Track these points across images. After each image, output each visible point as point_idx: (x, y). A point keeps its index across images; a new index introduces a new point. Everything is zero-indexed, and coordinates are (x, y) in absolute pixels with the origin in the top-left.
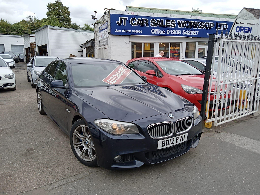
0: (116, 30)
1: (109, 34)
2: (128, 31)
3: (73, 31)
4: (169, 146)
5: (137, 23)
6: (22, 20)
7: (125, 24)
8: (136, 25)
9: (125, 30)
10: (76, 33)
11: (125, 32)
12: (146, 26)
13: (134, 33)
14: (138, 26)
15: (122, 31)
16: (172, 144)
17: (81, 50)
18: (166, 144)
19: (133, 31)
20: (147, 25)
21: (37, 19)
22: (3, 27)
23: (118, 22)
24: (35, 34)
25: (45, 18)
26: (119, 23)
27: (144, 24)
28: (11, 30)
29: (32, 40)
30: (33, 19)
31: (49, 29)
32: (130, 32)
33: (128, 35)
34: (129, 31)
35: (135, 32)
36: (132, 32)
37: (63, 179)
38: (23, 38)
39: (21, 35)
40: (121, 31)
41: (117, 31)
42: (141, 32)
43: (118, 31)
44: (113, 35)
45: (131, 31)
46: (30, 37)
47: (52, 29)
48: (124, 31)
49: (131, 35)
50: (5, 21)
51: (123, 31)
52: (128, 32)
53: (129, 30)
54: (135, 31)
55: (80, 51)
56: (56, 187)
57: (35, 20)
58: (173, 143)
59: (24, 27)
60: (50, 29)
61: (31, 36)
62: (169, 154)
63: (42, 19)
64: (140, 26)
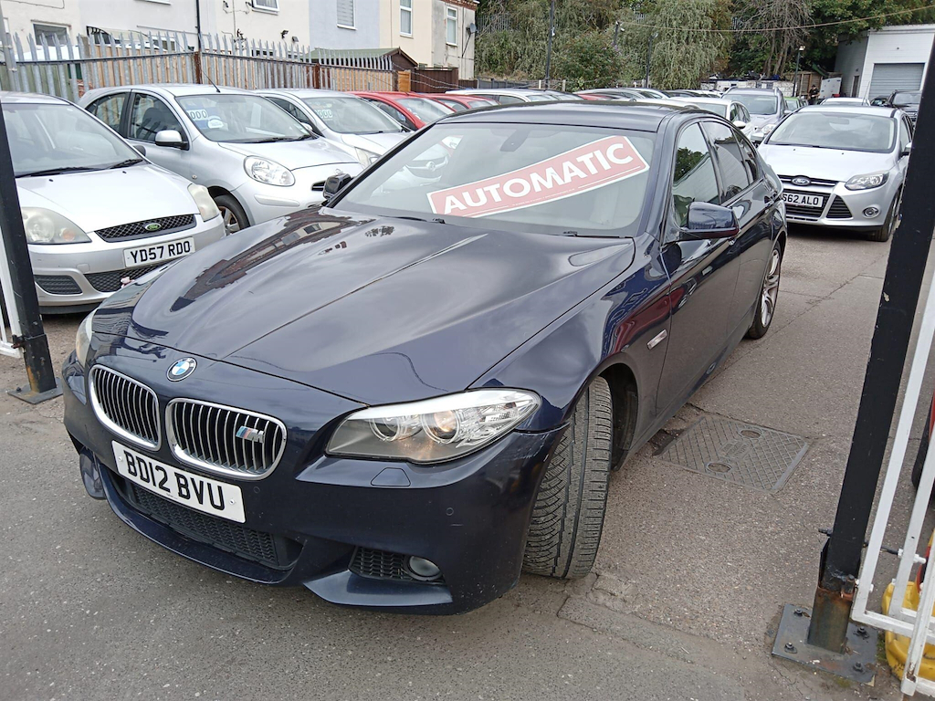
16: (161, 486)
18: (139, 473)
58: (168, 490)
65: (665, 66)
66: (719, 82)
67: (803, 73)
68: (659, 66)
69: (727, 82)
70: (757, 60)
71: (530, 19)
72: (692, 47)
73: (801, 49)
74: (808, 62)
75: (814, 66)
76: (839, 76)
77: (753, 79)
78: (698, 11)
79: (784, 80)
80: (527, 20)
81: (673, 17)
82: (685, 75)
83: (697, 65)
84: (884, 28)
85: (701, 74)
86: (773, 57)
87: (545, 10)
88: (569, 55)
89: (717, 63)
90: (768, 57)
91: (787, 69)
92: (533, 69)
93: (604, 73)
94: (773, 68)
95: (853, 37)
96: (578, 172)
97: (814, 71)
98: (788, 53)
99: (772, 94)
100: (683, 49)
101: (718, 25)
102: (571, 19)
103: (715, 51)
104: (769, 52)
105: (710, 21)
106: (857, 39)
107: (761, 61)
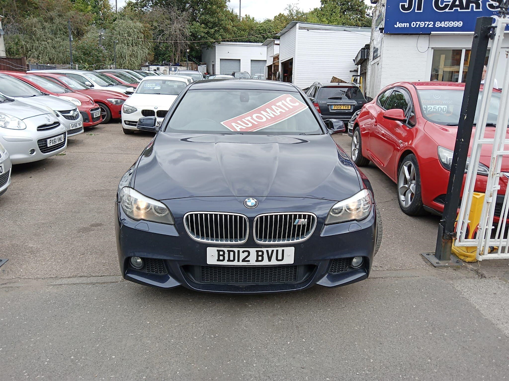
0: (398, 23)
1: (381, 32)
2: (425, 24)
3: (345, 30)
4: (236, 263)
5: (450, 3)
6: (279, 15)
7: (419, 9)
8: (447, 10)
9: (419, 23)
10: (351, 35)
11: (417, 26)
12: (475, 10)
13: (441, 29)
14: (453, 11)
15: (410, 25)
16: (244, 260)
17: (356, 69)
18: (227, 258)
19: (438, 24)
20: (478, 7)
21: (301, 10)
22: (244, 30)
23: (403, 6)
24: (279, 39)
25: (317, 8)
26: (406, 7)
27: (471, 4)
28: (254, 34)
29: (276, 50)
30: (295, 11)
31: (297, 29)
32: (430, 26)
33: (425, 33)
34: (428, 25)
35: (443, 25)
36: (436, 26)
37: (81, 277)
38: (265, 48)
39: (262, 42)
40: (408, 24)
41: (398, 25)
42: (460, 24)
43: (403, 25)
44: (391, 34)
45: (434, 25)
46: (275, 46)
47: (304, 28)
48: (417, 24)
49: (432, 32)
50: (251, 18)
51: (414, 24)
52: (426, 26)
53: (427, 23)
54: (443, 22)
55: (353, 70)
56: (61, 285)
57: (298, 12)
58: (249, 261)
59: (278, 28)
60: (301, 28)
61: (275, 43)
62: (251, 283)
63: (309, 10)
64: (459, 10)
65: (122, 57)
66: (150, 67)
67: (189, 62)
68: (119, 57)
69: (155, 66)
70: (167, 55)
71: (34, 29)
72: (135, 48)
73: (188, 51)
74: (191, 57)
75: (193, 59)
76: (205, 64)
77: (167, 65)
78: (135, 30)
79: (181, 66)
80: (32, 29)
81: (123, 32)
82: (134, 63)
83: (139, 57)
84: (222, 43)
85: (142, 62)
86: (175, 54)
87: (42, 25)
88: (76, 51)
89: (149, 57)
90: (172, 54)
91: (182, 60)
92: (41, 58)
93: (98, 61)
94: (175, 60)
95: (209, 46)
96: (280, 110)
97: (194, 61)
98: (181, 53)
99: (198, 73)
100: (131, 49)
101: (147, 37)
102: (60, 30)
103: (147, 51)
104: (172, 51)
105: (142, 36)
106: (211, 47)
107: (169, 56)
